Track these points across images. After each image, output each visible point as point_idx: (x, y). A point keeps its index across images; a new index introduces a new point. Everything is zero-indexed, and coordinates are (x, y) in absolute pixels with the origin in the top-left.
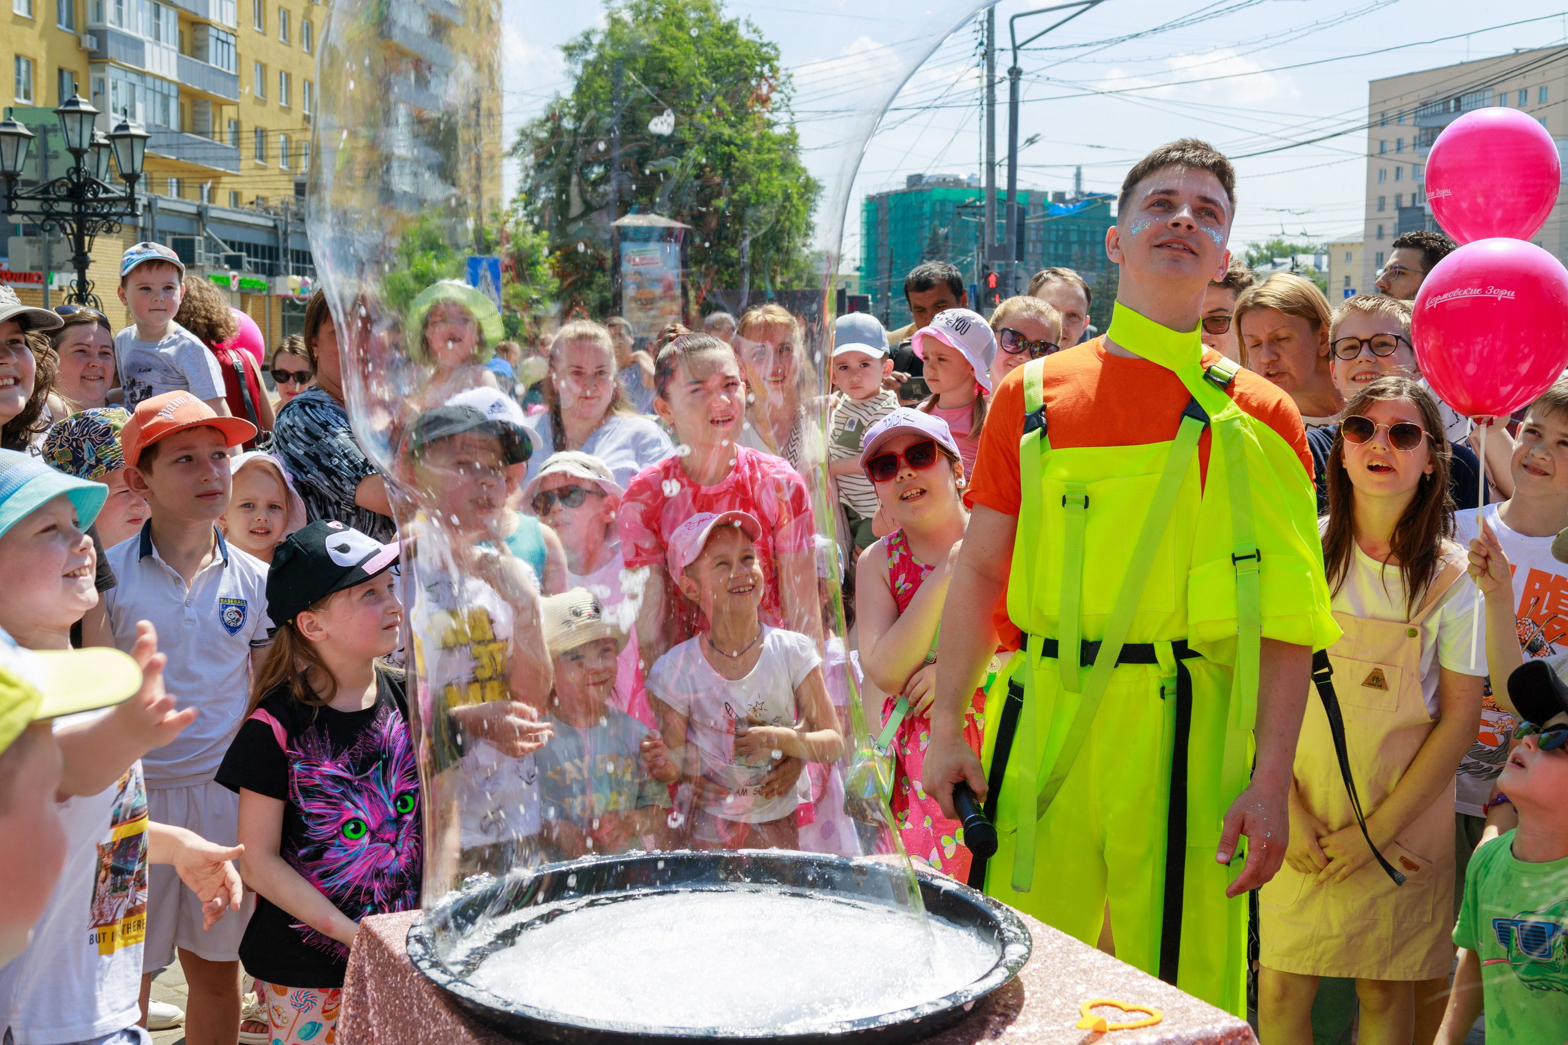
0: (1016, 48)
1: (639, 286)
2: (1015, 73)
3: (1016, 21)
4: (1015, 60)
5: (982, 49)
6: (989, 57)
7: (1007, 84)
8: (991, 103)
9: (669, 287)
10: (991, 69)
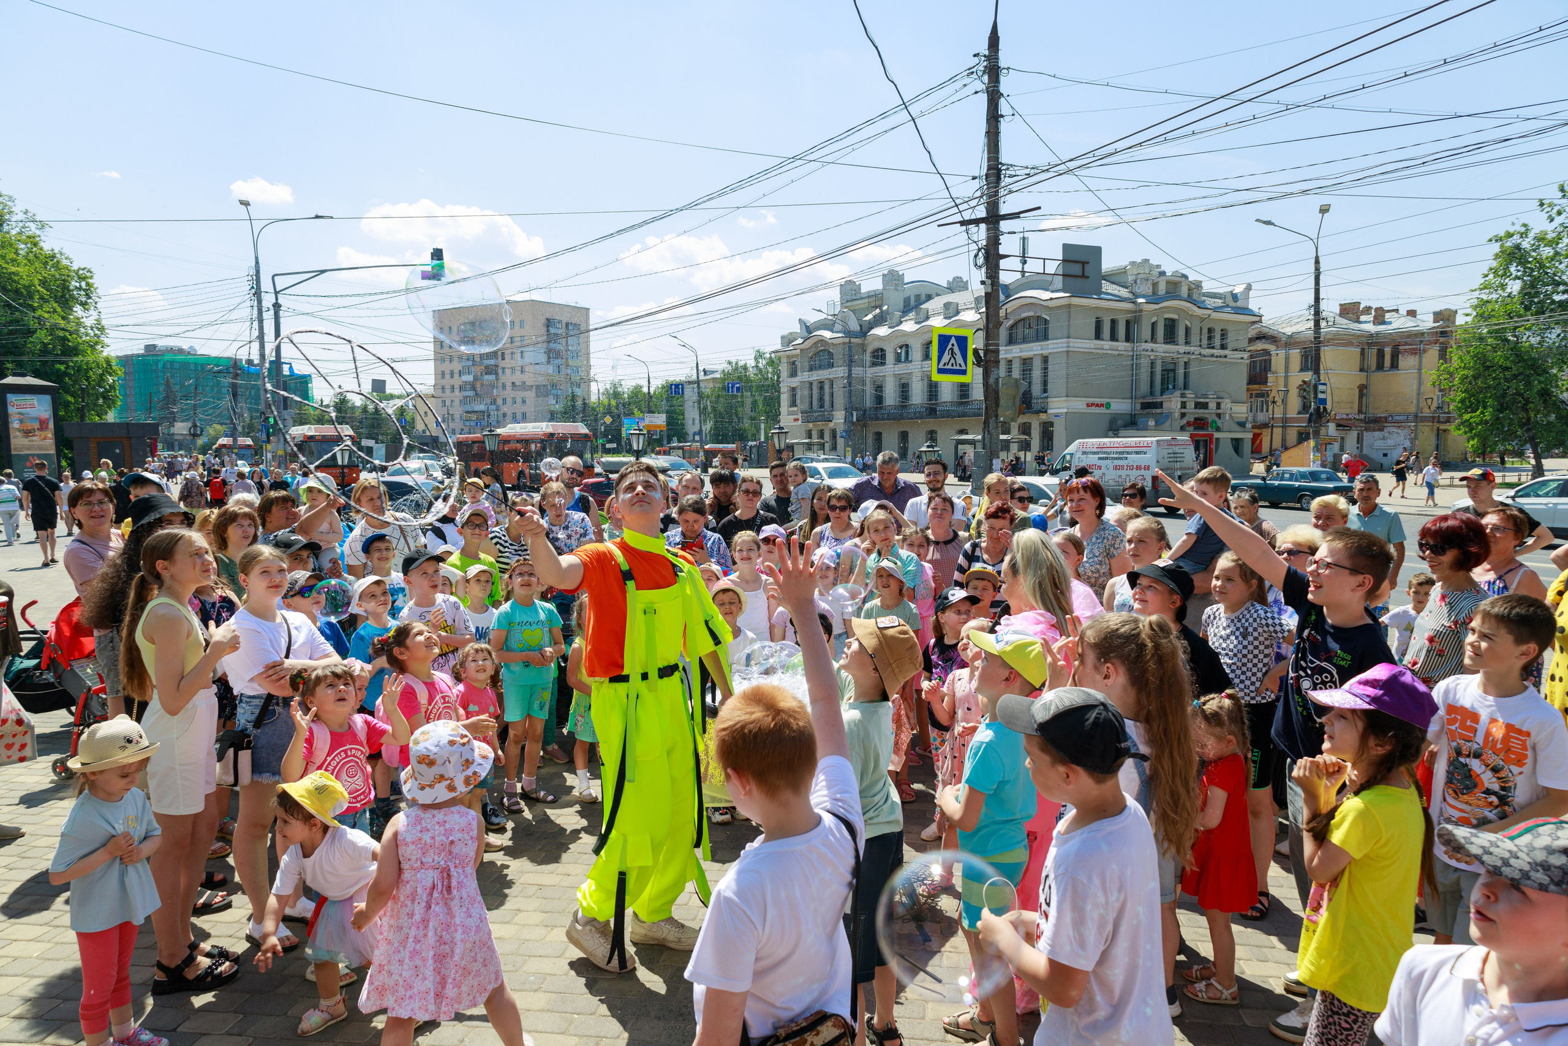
0: (276, 293)
1: (21, 421)
2: (277, 306)
3: (276, 278)
4: (277, 299)
5: (253, 291)
6: (258, 294)
7: (272, 312)
8: (261, 321)
9: (43, 425)
10: (260, 302)
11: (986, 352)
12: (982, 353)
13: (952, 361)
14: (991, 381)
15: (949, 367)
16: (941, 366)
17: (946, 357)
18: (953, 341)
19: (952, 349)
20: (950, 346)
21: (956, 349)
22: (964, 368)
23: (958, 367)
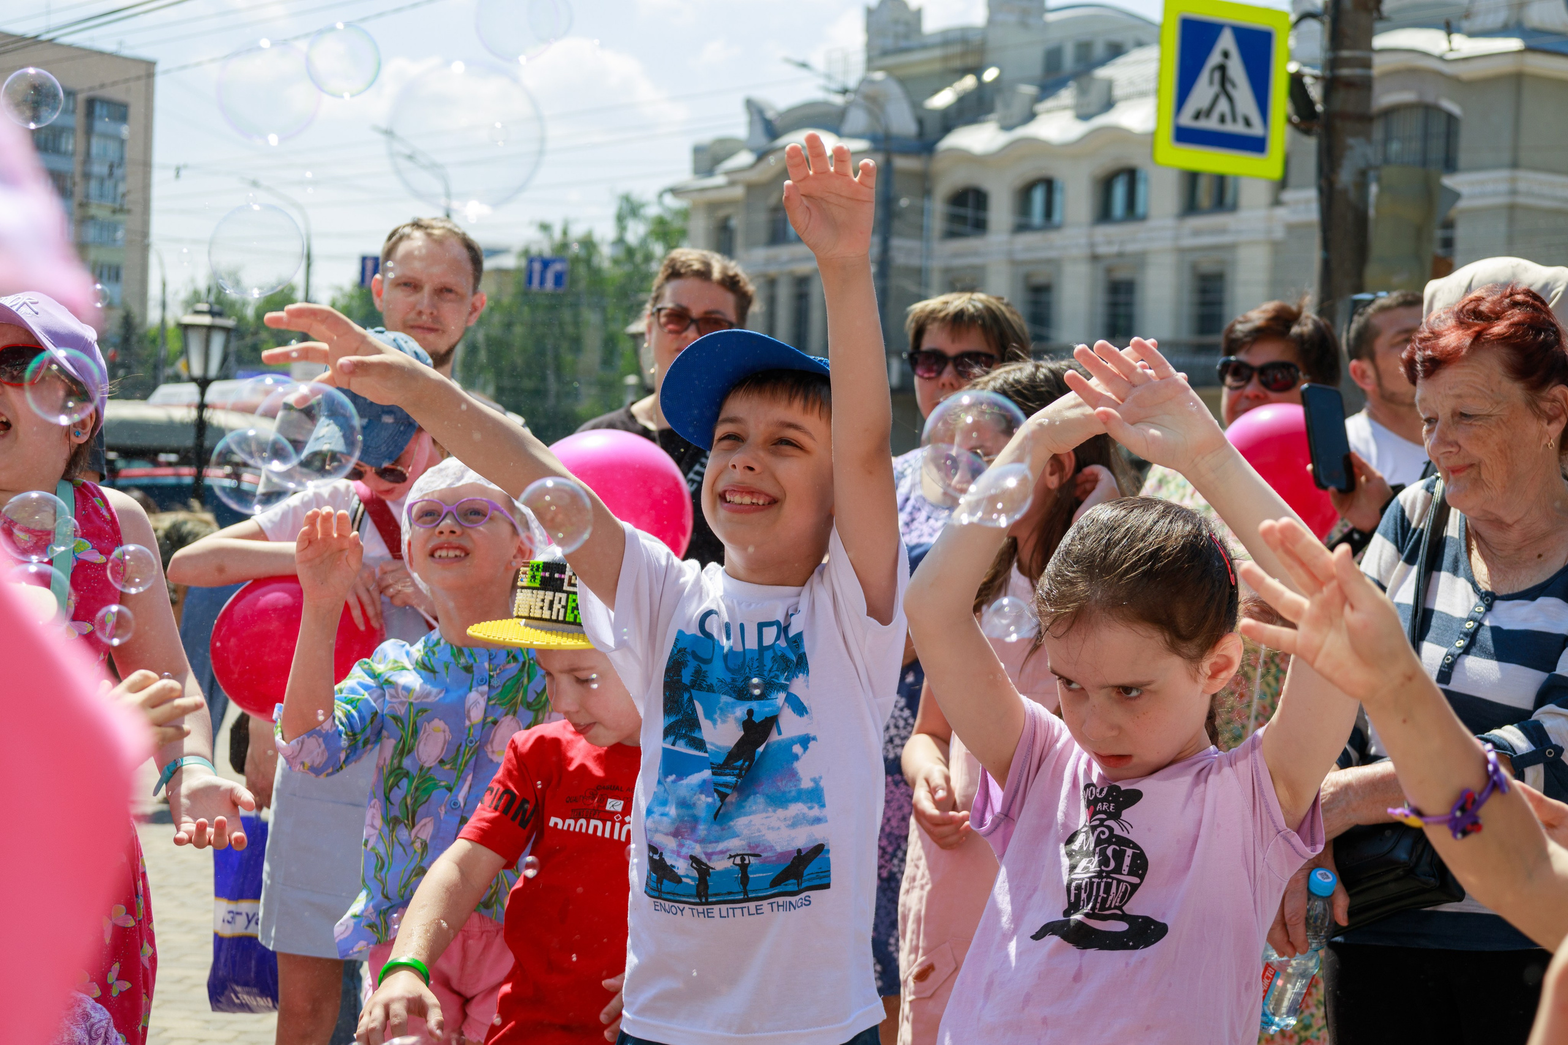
11: (1331, 84)
12: (1315, 92)
13: (1223, 106)
14: (1345, 177)
15: (1211, 124)
16: (1186, 120)
17: (1203, 91)
18: (1227, 41)
19: (1222, 68)
20: (1215, 59)
21: (1236, 69)
22: (1257, 130)
23: (1239, 128)
